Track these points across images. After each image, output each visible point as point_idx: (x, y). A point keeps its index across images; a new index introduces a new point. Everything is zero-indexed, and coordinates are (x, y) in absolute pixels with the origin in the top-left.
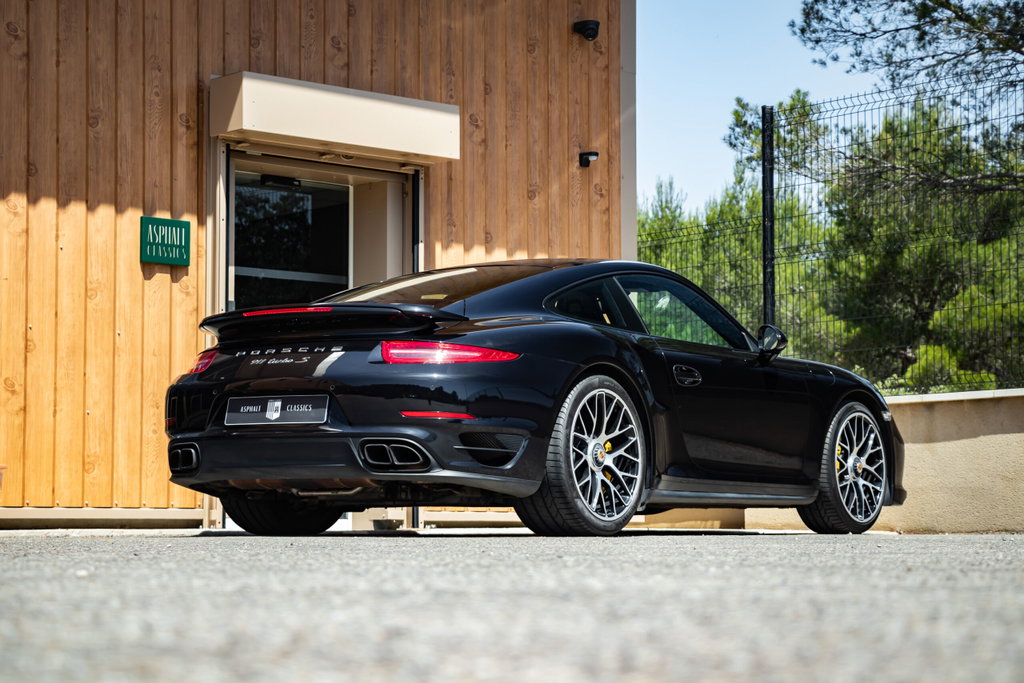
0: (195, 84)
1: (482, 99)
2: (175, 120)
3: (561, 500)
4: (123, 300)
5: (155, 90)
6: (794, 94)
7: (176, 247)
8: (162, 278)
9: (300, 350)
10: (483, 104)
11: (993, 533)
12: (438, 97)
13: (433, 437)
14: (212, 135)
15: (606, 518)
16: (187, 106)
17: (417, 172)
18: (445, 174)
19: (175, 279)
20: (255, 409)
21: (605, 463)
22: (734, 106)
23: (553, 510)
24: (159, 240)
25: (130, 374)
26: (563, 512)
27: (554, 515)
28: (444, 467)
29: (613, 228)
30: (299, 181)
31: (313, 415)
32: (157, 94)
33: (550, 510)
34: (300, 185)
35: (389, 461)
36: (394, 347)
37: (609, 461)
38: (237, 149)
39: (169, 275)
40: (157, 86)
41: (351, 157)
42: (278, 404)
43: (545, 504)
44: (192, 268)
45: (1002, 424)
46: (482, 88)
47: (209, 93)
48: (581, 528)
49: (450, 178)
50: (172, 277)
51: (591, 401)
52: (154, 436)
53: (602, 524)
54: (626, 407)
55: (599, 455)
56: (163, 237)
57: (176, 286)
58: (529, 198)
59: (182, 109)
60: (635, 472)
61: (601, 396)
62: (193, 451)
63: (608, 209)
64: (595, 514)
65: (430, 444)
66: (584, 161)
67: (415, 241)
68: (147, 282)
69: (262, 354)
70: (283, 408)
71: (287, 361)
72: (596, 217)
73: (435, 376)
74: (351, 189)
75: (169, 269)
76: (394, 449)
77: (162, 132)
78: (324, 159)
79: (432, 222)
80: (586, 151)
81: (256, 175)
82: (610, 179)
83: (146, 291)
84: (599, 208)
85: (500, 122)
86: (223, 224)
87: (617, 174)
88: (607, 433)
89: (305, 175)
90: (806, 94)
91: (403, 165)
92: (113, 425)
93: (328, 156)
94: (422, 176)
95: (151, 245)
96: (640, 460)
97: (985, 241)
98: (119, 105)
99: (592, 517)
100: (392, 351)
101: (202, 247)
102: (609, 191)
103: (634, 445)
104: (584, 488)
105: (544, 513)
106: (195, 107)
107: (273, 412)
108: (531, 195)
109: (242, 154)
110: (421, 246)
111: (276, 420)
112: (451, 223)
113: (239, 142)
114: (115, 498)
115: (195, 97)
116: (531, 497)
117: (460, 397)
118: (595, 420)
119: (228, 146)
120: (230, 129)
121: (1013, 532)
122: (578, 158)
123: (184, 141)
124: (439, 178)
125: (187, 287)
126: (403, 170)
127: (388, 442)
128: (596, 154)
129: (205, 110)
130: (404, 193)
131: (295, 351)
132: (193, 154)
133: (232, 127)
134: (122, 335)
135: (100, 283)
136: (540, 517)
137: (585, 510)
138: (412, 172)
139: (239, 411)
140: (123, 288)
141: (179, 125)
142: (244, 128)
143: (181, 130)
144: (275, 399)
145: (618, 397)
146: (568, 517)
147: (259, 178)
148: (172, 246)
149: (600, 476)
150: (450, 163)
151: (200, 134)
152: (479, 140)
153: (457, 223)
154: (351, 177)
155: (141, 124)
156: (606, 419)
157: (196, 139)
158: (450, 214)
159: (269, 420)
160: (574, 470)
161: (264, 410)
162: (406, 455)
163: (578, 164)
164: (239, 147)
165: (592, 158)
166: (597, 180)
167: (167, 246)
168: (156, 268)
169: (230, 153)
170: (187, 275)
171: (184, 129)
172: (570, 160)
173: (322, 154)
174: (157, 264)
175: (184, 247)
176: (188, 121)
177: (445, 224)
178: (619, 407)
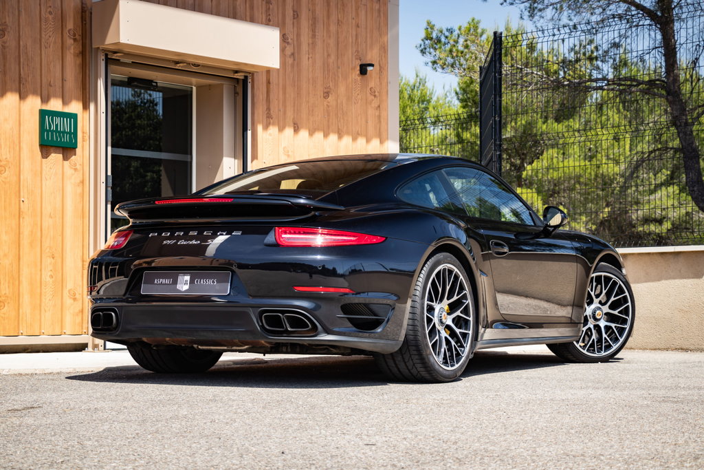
0: (80, 7)
1: (292, 22)
2: (64, 34)
3: (417, 357)
4: (26, 175)
5: (49, 10)
6: (471, 21)
7: (67, 133)
8: (56, 157)
9: (205, 233)
10: (292, 26)
11: (672, 350)
12: (260, 20)
13: (317, 308)
14: (94, 46)
15: (450, 368)
16: (74, 24)
17: (246, 77)
18: (265, 79)
19: (66, 158)
20: (167, 281)
21: (447, 323)
22: (425, 25)
23: (410, 364)
24: (53, 128)
25: (32, 232)
26: (419, 366)
27: (410, 368)
28: (328, 332)
29: (382, 120)
30: (156, 83)
31: (217, 288)
32: (50, 13)
33: (408, 364)
34: (157, 86)
35: (283, 327)
36: (286, 233)
37: (449, 321)
38: (113, 57)
39: (61, 155)
40: (50, 7)
41: (198, 66)
42: (187, 278)
43: (403, 358)
44: (78, 150)
45: (680, 271)
46: (292, 14)
47: (91, 13)
48: (431, 377)
49: (268, 82)
50: (63, 157)
51: (438, 275)
52: (51, 280)
53: (447, 373)
54: (461, 277)
55: (443, 318)
56: (57, 125)
57: (66, 163)
58: (324, 97)
59: (70, 25)
60: (467, 328)
61: (444, 270)
62: (113, 314)
63: (379, 106)
64: (442, 366)
65: (317, 313)
66: (363, 70)
67: (245, 129)
68: (44, 160)
69: (172, 234)
70: (192, 282)
71: (194, 242)
72: (371, 112)
73: (319, 257)
74: (194, 88)
75: (61, 149)
76: (287, 317)
77: (55, 42)
78: (178, 66)
79: (256, 115)
80: (364, 62)
81: (124, 78)
82: (381, 84)
83: (44, 168)
84: (373, 105)
85: (305, 38)
86: (103, 116)
87: (385, 81)
88: (448, 299)
89: (161, 78)
90: (478, 22)
91: (236, 72)
92: (19, 272)
93: (181, 65)
94: (249, 80)
95: (48, 131)
96: (471, 319)
97: (558, 120)
98: (21, 21)
99: (441, 369)
100: (283, 236)
101: (86, 133)
102: (379, 92)
103: (467, 307)
104: (434, 346)
105: (402, 366)
106: (80, 24)
107: (184, 284)
108: (327, 95)
109: (117, 62)
110: (249, 133)
111: (186, 291)
112: (269, 116)
113: (115, 53)
114: (21, 328)
115: (80, 16)
116: (392, 354)
117: (338, 272)
118: (440, 290)
119: (106, 55)
120: (107, 42)
121: (686, 350)
122: (358, 68)
123: (72, 51)
124: (261, 81)
125: (75, 165)
126: (237, 76)
127: (283, 312)
128: (372, 65)
129: (88, 26)
130: (236, 93)
131: (200, 233)
132: (79, 60)
133: (110, 40)
134: (26, 201)
135: (8, 162)
136: (398, 369)
137: (436, 364)
138: (243, 78)
139: (153, 283)
140: (26, 165)
141: (68, 39)
142: (121, 42)
143: (69, 42)
144: (185, 274)
145: (456, 270)
146: (422, 369)
147: (126, 80)
148: (64, 132)
149: (444, 334)
150: (268, 71)
151: (84, 46)
152: (290, 53)
153: (274, 116)
154: (194, 80)
155: (39, 37)
156: (448, 288)
157: (81, 50)
158: (268, 109)
159: (180, 291)
160: (427, 332)
161: (175, 282)
162: (298, 322)
163: (359, 72)
164: (115, 56)
165: (369, 69)
166: (372, 84)
167: (60, 132)
168: (52, 149)
169: (108, 61)
170: (75, 155)
171: (72, 41)
172: (353, 69)
173: (177, 63)
174: (52, 146)
175: (73, 133)
176: (74, 35)
177: (265, 116)
178: (456, 277)
